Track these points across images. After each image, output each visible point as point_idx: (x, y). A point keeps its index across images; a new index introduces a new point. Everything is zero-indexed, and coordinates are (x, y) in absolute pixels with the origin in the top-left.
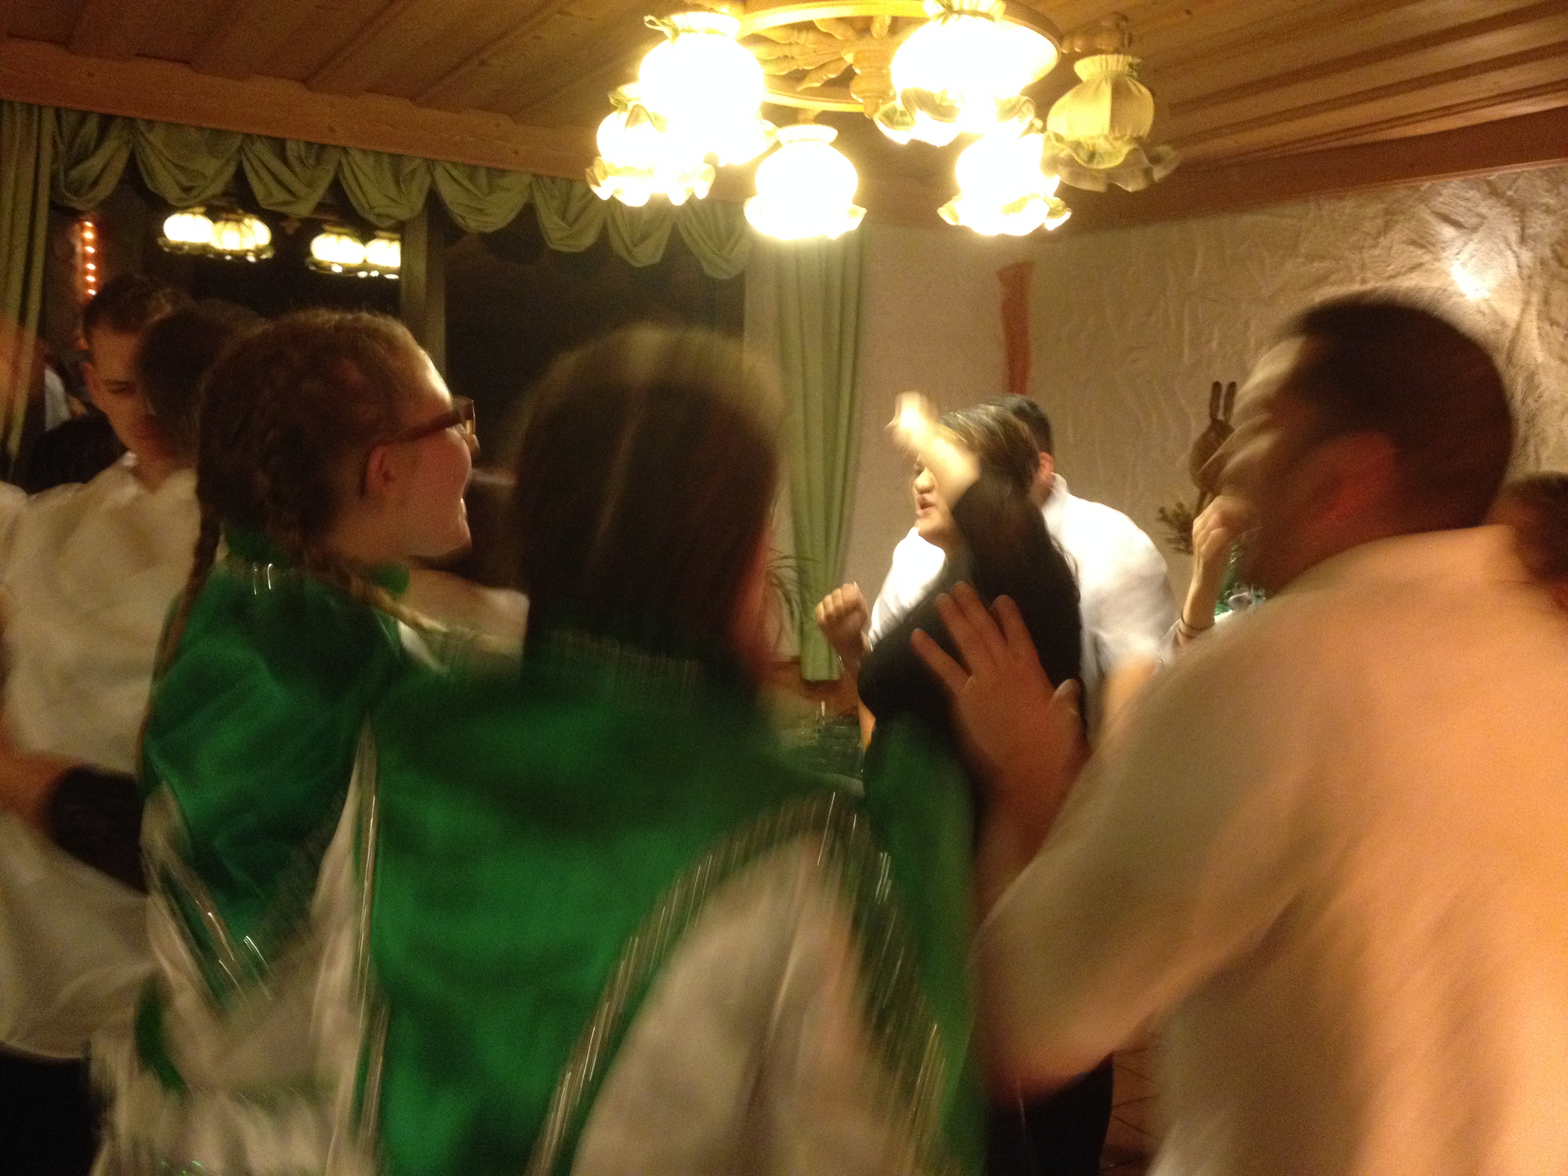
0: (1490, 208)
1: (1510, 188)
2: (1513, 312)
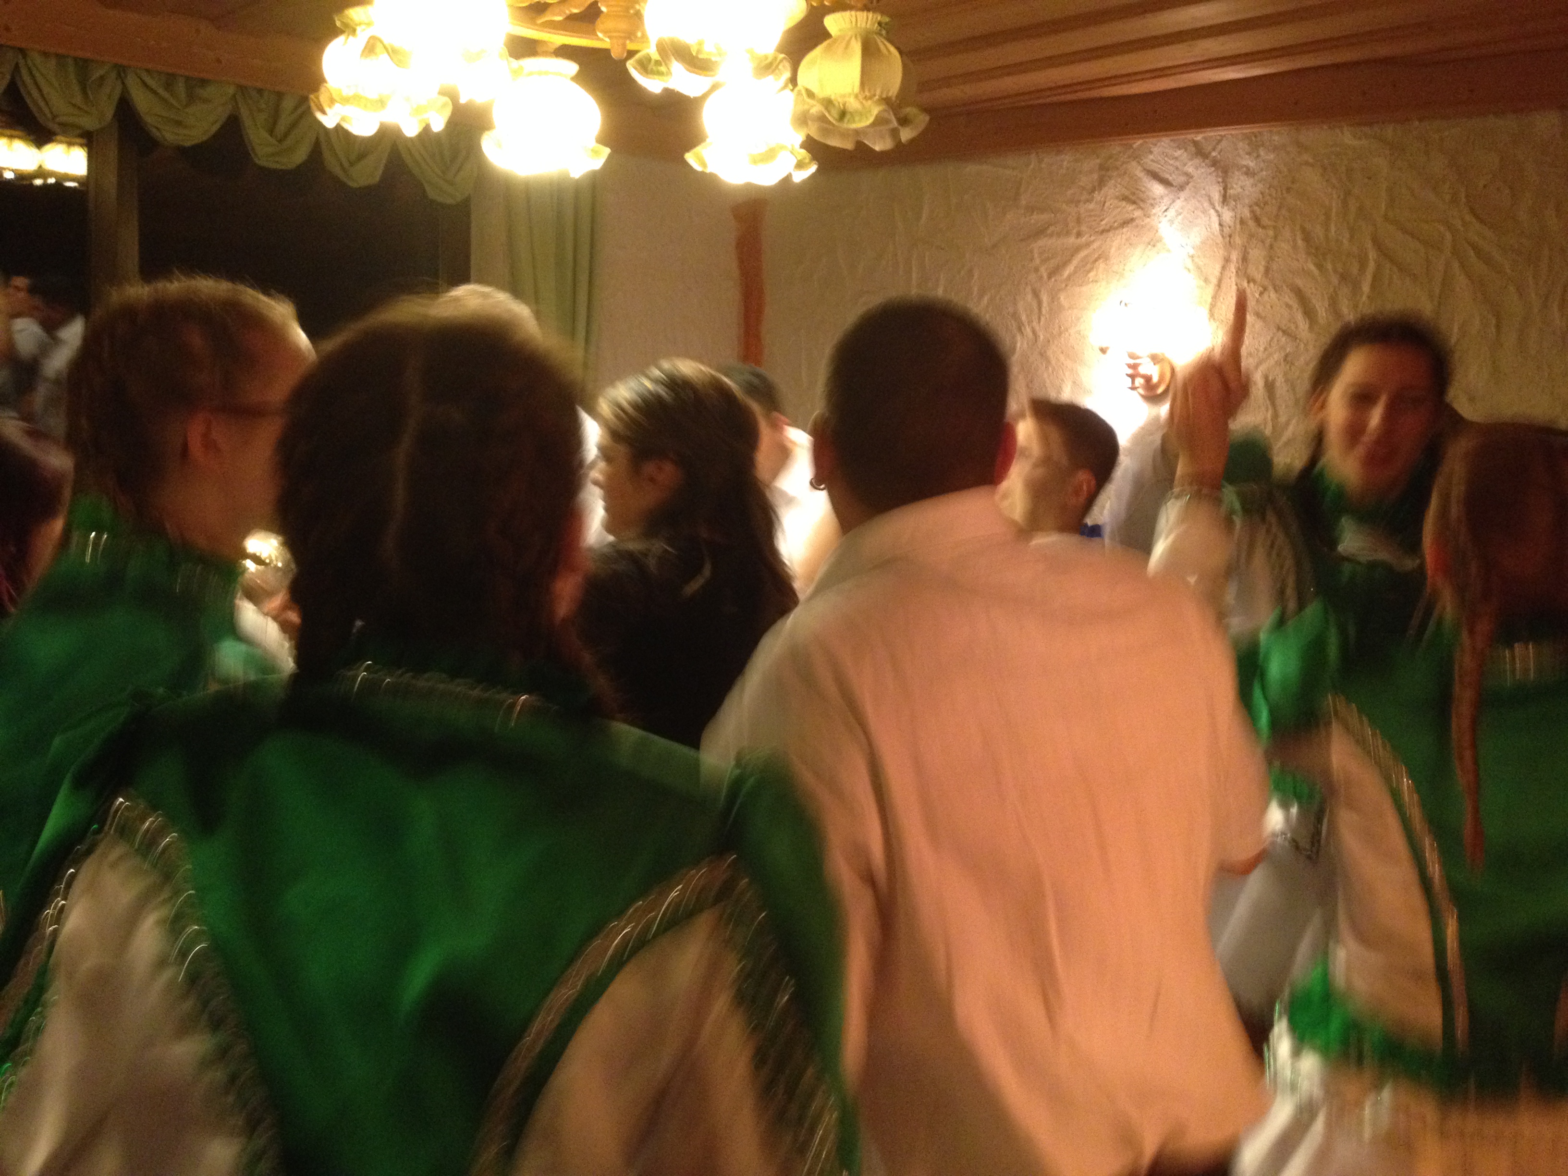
0: (1197, 168)
1: (1214, 149)
2: (1215, 269)
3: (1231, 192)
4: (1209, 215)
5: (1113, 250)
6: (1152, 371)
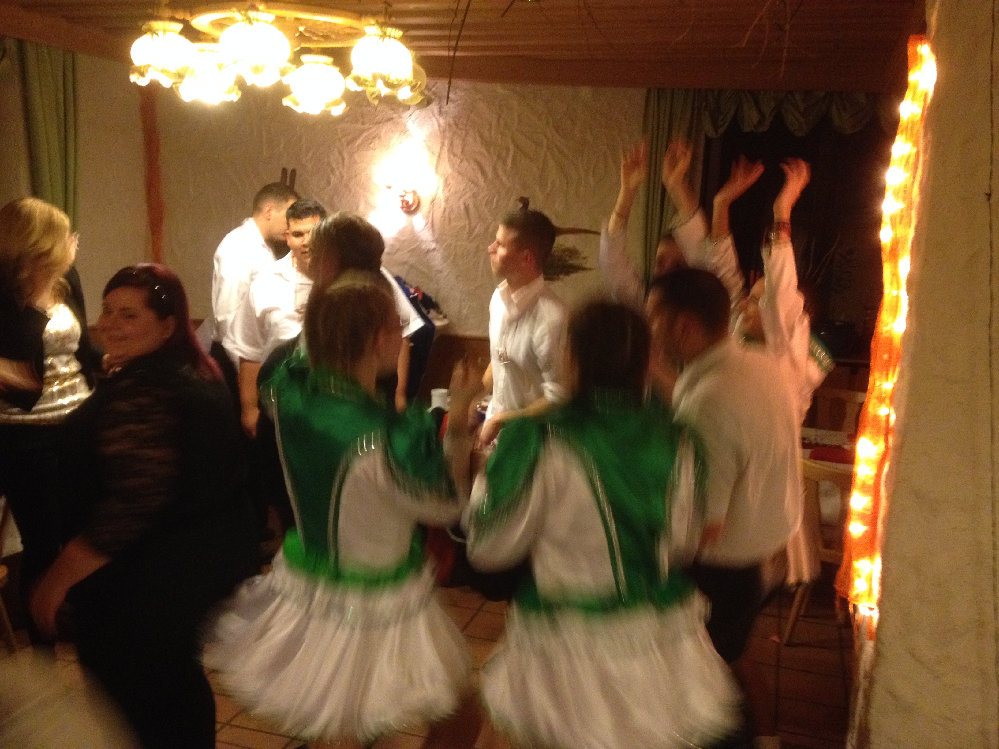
1: (433, 87)
2: (437, 148)
3: (443, 110)
4: (432, 120)
5: (382, 134)
6: (410, 199)
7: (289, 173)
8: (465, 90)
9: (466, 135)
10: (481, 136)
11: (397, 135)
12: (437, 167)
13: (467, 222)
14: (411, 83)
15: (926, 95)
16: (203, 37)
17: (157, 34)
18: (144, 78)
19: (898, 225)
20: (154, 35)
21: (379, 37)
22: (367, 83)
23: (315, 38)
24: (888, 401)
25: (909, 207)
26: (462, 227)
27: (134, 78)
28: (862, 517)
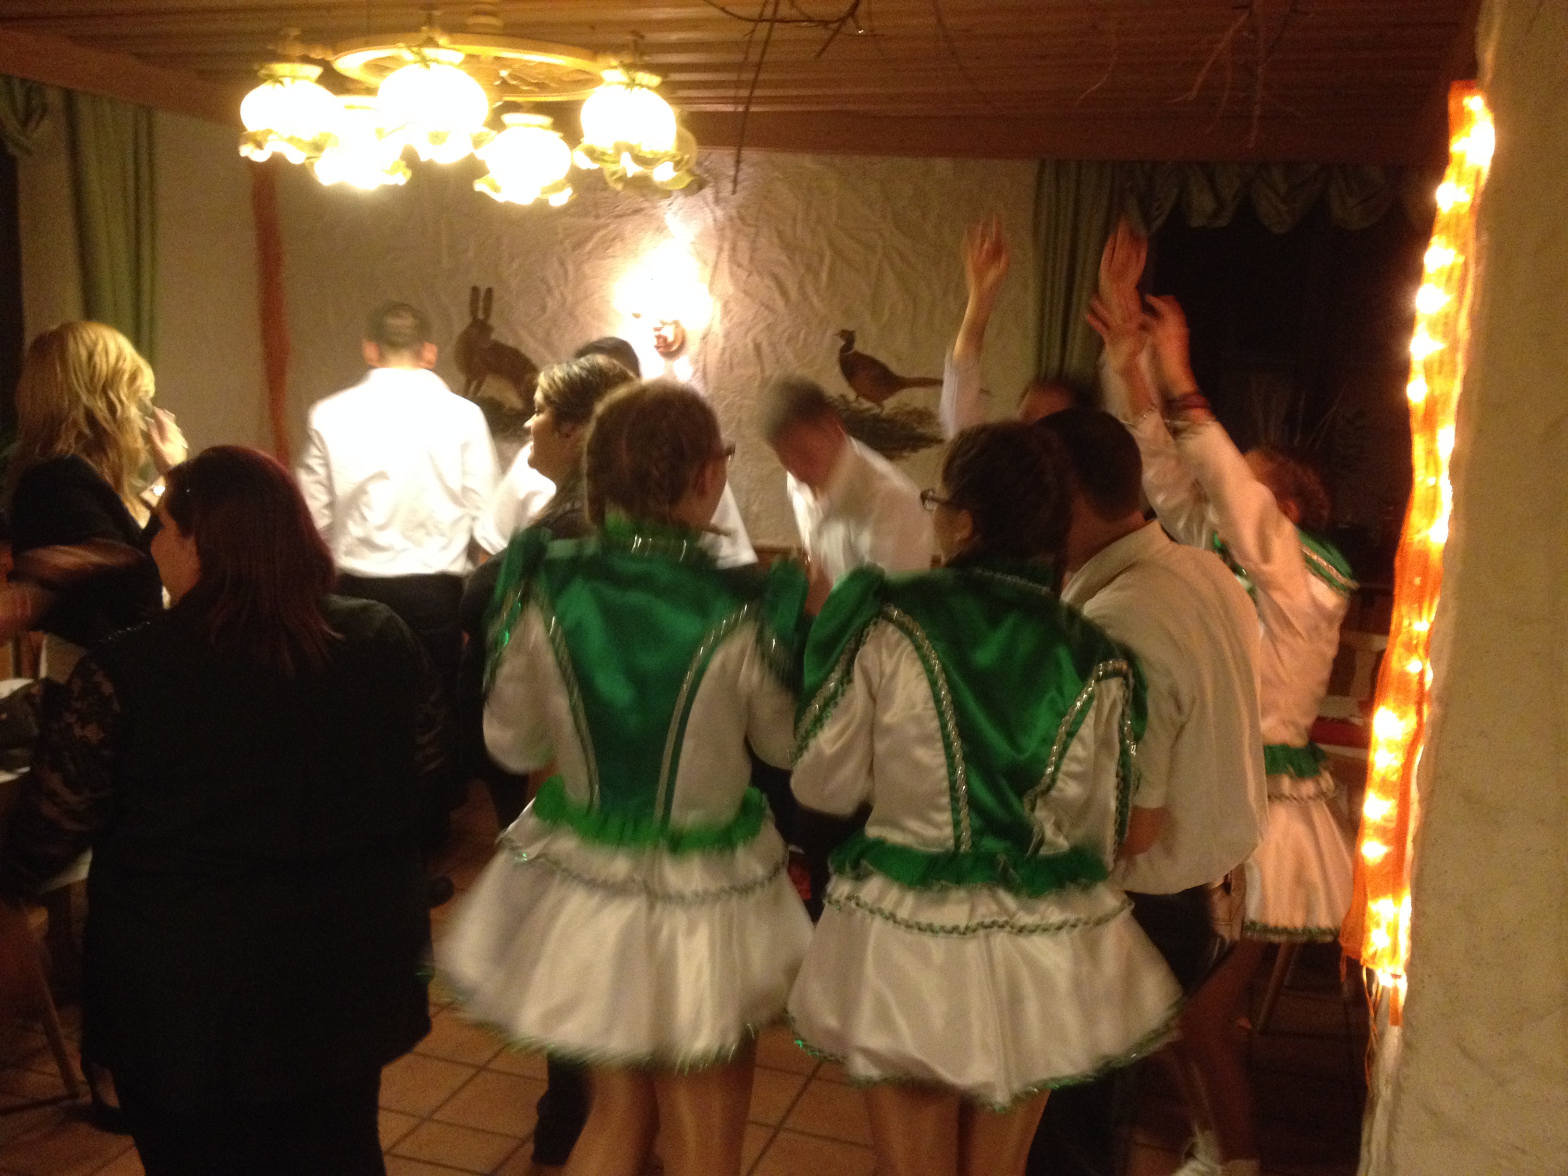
2: (711, 255)
3: (722, 196)
4: (705, 212)
5: (627, 232)
6: (669, 334)
7: (482, 295)
8: (754, 165)
9: (757, 234)
10: (780, 235)
11: (649, 234)
12: (711, 284)
13: (758, 369)
14: (674, 156)
15: (1478, 174)
16: (351, 86)
17: (281, 82)
18: (262, 151)
19: (1436, 376)
20: (278, 85)
21: (625, 87)
22: (606, 158)
23: (525, 88)
24: (1421, 650)
25: (1453, 348)
26: (749, 378)
27: (246, 151)
28: (1382, 832)
